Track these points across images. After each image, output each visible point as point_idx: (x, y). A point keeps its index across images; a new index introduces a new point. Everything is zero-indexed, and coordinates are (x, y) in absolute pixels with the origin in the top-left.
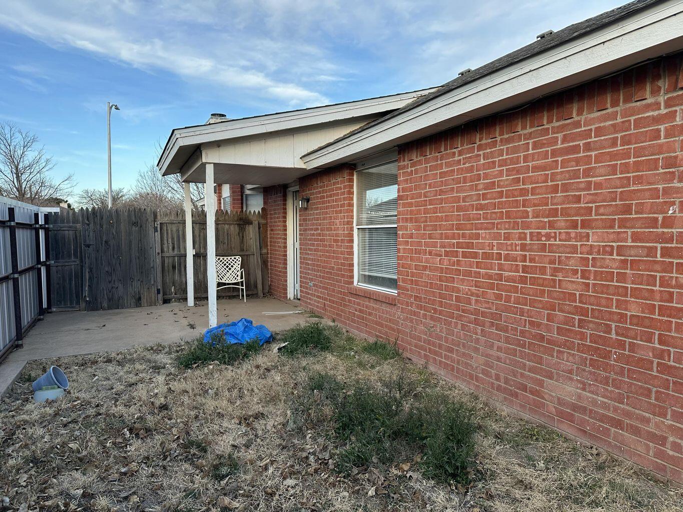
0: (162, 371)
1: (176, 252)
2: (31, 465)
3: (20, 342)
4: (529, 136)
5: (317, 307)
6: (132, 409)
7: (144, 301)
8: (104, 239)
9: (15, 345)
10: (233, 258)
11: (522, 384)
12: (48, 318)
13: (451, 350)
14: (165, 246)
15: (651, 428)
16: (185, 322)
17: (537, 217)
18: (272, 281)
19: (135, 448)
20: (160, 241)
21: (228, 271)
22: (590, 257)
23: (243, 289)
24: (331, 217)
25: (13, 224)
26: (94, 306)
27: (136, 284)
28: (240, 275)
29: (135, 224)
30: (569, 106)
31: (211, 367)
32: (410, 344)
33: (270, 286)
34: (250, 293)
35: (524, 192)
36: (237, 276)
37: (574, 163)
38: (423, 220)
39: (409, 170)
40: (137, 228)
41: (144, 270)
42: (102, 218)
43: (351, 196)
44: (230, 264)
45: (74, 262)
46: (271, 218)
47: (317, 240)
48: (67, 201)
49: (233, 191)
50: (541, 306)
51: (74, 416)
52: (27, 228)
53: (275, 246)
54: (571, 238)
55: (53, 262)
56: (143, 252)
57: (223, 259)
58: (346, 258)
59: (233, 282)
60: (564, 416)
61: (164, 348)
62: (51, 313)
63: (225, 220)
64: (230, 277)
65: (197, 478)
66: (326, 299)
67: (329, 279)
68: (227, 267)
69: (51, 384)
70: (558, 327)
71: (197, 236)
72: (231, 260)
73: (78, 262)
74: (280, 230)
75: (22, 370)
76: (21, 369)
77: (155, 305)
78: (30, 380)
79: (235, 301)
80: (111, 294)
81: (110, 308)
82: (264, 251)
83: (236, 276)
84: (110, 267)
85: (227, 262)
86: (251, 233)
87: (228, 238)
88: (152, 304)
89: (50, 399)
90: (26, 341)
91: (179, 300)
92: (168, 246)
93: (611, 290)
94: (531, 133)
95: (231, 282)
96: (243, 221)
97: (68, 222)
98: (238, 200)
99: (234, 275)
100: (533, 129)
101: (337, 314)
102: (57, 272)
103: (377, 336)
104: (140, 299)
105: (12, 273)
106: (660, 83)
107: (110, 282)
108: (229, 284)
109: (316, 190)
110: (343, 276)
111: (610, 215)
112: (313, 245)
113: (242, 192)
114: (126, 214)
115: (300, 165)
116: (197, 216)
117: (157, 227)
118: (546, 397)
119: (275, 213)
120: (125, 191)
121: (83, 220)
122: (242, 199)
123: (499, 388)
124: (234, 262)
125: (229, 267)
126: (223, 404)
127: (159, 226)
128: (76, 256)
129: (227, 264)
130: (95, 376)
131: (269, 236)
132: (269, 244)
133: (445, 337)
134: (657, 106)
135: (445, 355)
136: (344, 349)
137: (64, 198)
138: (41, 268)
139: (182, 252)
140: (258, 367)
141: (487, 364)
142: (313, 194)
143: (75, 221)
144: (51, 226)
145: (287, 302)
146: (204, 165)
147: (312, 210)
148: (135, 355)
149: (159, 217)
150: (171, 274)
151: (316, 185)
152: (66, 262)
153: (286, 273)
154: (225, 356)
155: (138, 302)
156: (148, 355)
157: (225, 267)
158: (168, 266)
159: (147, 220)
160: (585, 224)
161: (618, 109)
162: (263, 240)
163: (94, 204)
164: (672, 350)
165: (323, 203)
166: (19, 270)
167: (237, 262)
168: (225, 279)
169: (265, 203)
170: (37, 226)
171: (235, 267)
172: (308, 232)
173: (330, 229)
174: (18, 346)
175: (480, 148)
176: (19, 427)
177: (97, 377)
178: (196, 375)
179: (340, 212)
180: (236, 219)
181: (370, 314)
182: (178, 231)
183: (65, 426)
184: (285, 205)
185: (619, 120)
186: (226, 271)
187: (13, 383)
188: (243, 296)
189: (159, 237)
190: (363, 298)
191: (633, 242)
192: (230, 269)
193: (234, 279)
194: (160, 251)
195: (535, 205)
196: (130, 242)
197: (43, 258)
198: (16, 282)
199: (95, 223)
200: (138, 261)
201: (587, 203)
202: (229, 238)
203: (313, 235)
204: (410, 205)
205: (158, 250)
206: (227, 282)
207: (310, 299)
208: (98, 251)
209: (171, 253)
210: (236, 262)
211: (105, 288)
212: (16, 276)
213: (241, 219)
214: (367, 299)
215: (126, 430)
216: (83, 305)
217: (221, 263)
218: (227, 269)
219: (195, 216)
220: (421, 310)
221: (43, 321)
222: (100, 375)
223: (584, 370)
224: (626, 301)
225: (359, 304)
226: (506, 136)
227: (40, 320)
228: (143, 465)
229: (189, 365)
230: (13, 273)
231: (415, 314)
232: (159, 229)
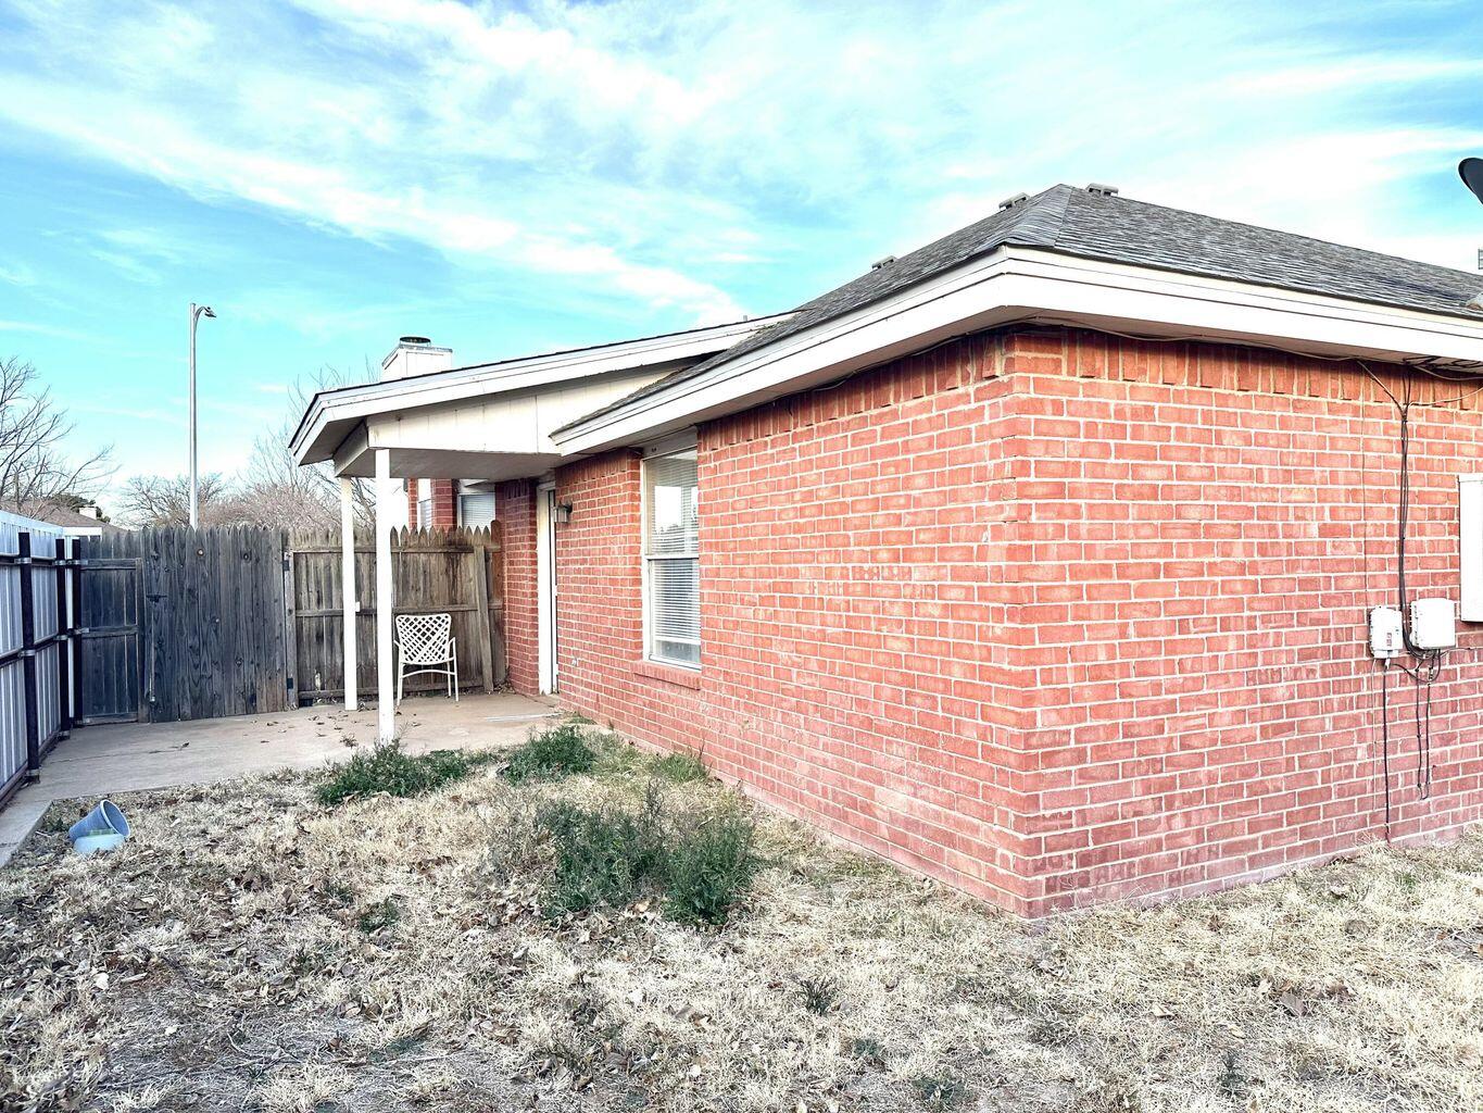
0: (291, 808)
1: (324, 608)
2: (87, 923)
3: (34, 772)
4: (847, 426)
5: (587, 703)
6: (240, 857)
7: (261, 702)
8: (187, 584)
9: (27, 778)
10: (434, 617)
11: (851, 798)
12: (77, 736)
13: (769, 757)
14: (304, 596)
15: (980, 840)
16: (338, 736)
17: (859, 544)
18: (511, 661)
19: (245, 902)
20: (293, 588)
21: (425, 643)
22: (913, 601)
23: (452, 677)
24: (605, 539)
25: (26, 561)
26: (164, 713)
27: (248, 669)
28: (447, 651)
29: (246, 556)
30: (885, 389)
31: (374, 800)
32: (719, 755)
33: (508, 671)
34: (465, 684)
35: (844, 508)
36: (443, 652)
37: (893, 469)
38: (731, 546)
39: (712, 465)
40: (250, 565)
41: (263, 642)
42: (183, 546)
43: (636, 503)
44: (428, 629)
45: (129, 629)
46: (510, 541)
47: (585, 581)
48: (92, 502)
49: (438, 491)
50: (866, 675)
51: (145, 867)
52: (43, 568)
53: (516, 593)
54: (893, 575)
55: (87, 630)
56: (261, 609)
57: (416, 619)
58: (630, 612)
59: (434, 662)
60: (899, 840)
61: (297, 776)
62: (81, 726)
63: (420, 546)
64: (428, 655)
65: (334, 932)
66: (599, 688)
67: (604, 650)
68: (424, 634)
69: (102, 828)
70: (886, 705)
71: (366, 576)
72: (431, 622)
73: (135, 630)
74: (524, 563)
75: (44, 815)
76: (43, 812)
77: (283, 709)
78: (60, 827)
79: (438, 699)
80: (198, 689)
81: (196, 716)
82: (497, 603)
83: (440, 653)
84: (197, 639)
85: (424, 626)
86: (471, 570)
87: (425, 579)
88: (278, 706)
89: (103, 848)
90: (43, 772)
91: (329, 700)
92: (309, 596)
93: (935, 648)
94: (848, 422)
95: (428, 663)
96: (455, 547)
97: (117, 554)
98: (446, 506)
99: (436, 650)
100: (852, 417)
101: (618, 715)
102: (94, 649)
103: (675, 747)
104: (253, 698)
105: (22, 649)
106: (969, 368)
107: (196, 667)
108: (426, 667)
109: (583, 491)
110: (625, 644)
111: (929, 543)
112: (579, 590)
113: (455, 492)
114: (229, 538)
115: (548, 447)
116: (365, 539)
117: (288, 561)
118: (878, 812)
119: (516, 532)
120: (223, 480)
121: (147, 550)
122: (455, 506)
123: (826, 810)
124: (436, 626)
125: (426, 634)
126: (387, 847)
127: (291, 559)
128: (131, 619)
129: (424, 630)
130: (173, 818)
131: (506, 575)
132: (506, 589)
133: (764, 736)
134: (965, 398)
135: (764, 766)
136: (615, 769)
137: (88, 497)
138: (66, 642)
139: (336, 607)
140: (456, 799)
141: (813, 774)
142: (578, 497)
143: (132, 552)
144: (86, 562)
145: (537, 699)
146: (372, 452)
147: (576, 527)
148: (244, 789)
149: (291, 543)
150: (314, 650)
151: (581, 482)
152: (112, 630)
153: (536, 643)
154: (399, 783)
155: (250, 705)
156: (267, 787)
157: (419, 635)
158: (309, 635)
159: (270, 548)
160: (908, 556)
161: (933, 397)
162: (495, 581)
163: (155, 508)
164: (994, 726)
165: (593, 514)
166: (35, 642)
167: (443, 624)
168: (418, 657)
169: (498, 512)
170: (62, 563)
171: (438, 634)
172: (570, 566)
173: (604, 561)
174: (33, 780)
175: (796, 438)
176: (57, 884)
177: (177, 821)
178: (350, 810)
179: (619, 530)
180: (441, 542)
181: (665, 709)
182: (328, 567)
183: (132, 880)
184: (534, 515)
185: (935, 413)
186: (420, 642)
187: (33, 832)
188: (453, 690)
189: (292, 580)
190: (654, 682)
191: (952, 580)
192: (429, 639)
193: (436, 657)
194: (293, 607)
195: (856, 528)
196: (237, 589)
197: (70, 625)
198: (29, 664)
199: (169, 555)
200: (250, 624)
201: (908, 526)
202: (428, 578)
203: (579, 571)
204: (715, 521)
205: (290, 605)
206: (423, 663)
207: (575, 690)
208: (174, 608)
209: (314, 610)
210: (440, 625)
211: (186, 678)
212: (30, 653)
213: (451, 543)
214: (660, 684)
215: (229, 879)
216: (143, 711)
217: (411, 628)
218: (424, 639)
219: (361, 540)
220: (733, 695)
221: (68, 741)
222: (183, 817)
223: (914, 766)
224: (950, 662)
225: (648, 693)
226: (823, 424)
227: (62, 738)
228: (256, 920)
229: (337, 797)
230: (26, 648)
231: (724, 701)
232: (291, 565)
